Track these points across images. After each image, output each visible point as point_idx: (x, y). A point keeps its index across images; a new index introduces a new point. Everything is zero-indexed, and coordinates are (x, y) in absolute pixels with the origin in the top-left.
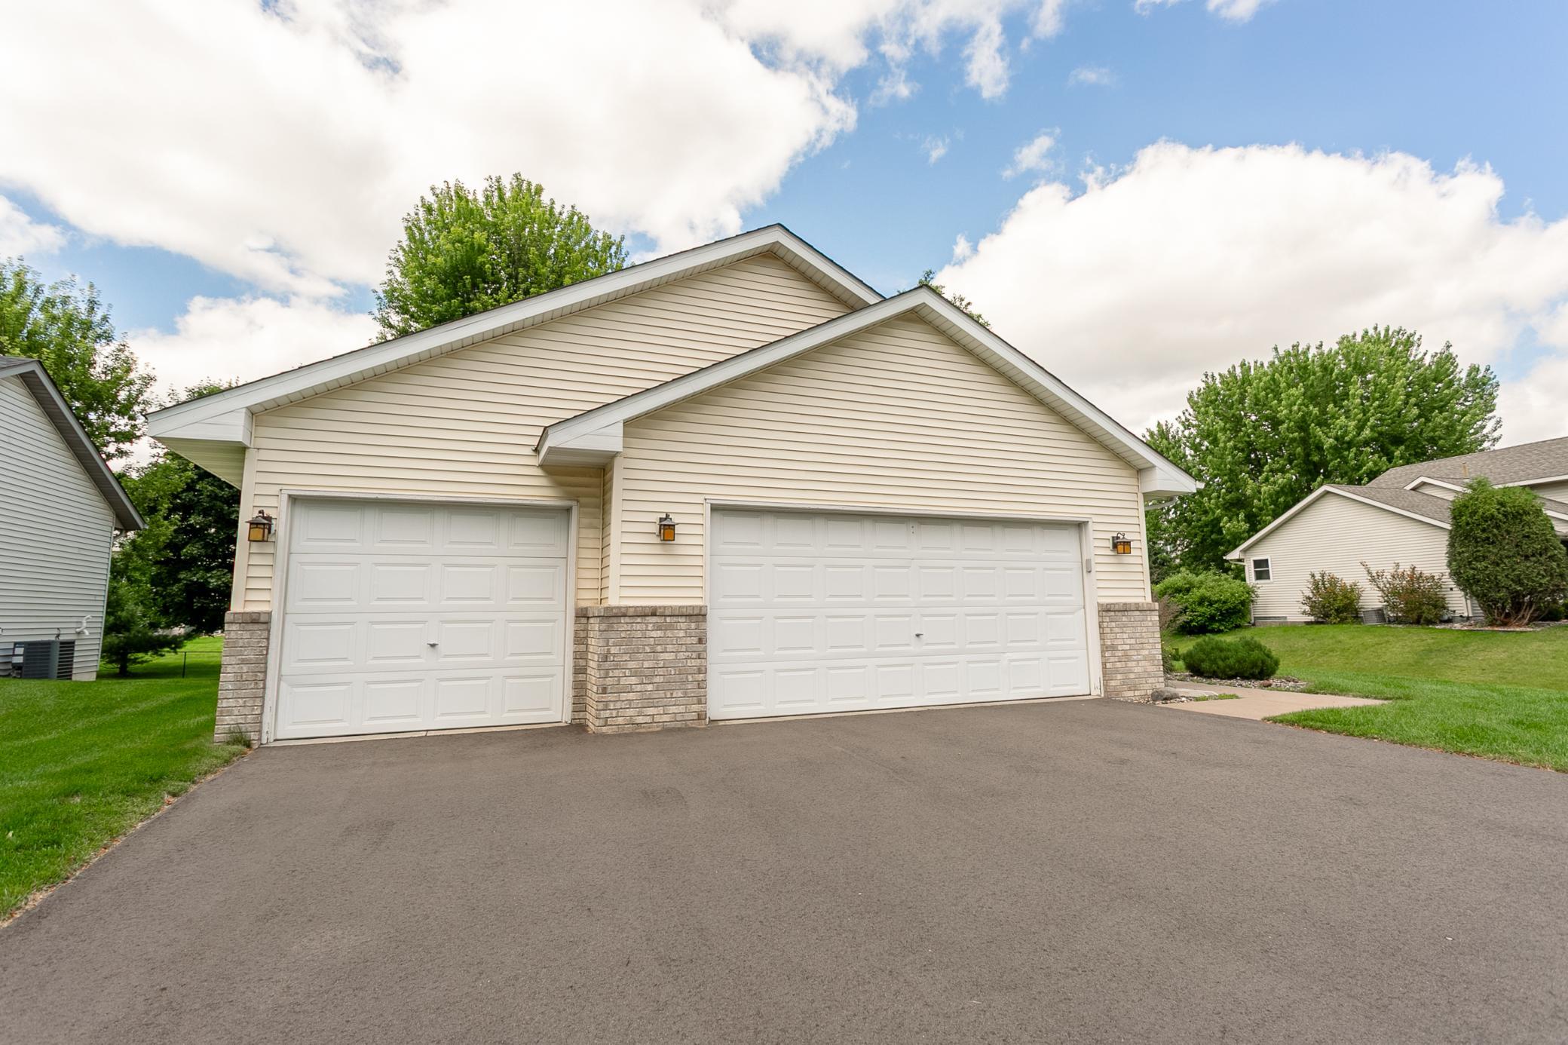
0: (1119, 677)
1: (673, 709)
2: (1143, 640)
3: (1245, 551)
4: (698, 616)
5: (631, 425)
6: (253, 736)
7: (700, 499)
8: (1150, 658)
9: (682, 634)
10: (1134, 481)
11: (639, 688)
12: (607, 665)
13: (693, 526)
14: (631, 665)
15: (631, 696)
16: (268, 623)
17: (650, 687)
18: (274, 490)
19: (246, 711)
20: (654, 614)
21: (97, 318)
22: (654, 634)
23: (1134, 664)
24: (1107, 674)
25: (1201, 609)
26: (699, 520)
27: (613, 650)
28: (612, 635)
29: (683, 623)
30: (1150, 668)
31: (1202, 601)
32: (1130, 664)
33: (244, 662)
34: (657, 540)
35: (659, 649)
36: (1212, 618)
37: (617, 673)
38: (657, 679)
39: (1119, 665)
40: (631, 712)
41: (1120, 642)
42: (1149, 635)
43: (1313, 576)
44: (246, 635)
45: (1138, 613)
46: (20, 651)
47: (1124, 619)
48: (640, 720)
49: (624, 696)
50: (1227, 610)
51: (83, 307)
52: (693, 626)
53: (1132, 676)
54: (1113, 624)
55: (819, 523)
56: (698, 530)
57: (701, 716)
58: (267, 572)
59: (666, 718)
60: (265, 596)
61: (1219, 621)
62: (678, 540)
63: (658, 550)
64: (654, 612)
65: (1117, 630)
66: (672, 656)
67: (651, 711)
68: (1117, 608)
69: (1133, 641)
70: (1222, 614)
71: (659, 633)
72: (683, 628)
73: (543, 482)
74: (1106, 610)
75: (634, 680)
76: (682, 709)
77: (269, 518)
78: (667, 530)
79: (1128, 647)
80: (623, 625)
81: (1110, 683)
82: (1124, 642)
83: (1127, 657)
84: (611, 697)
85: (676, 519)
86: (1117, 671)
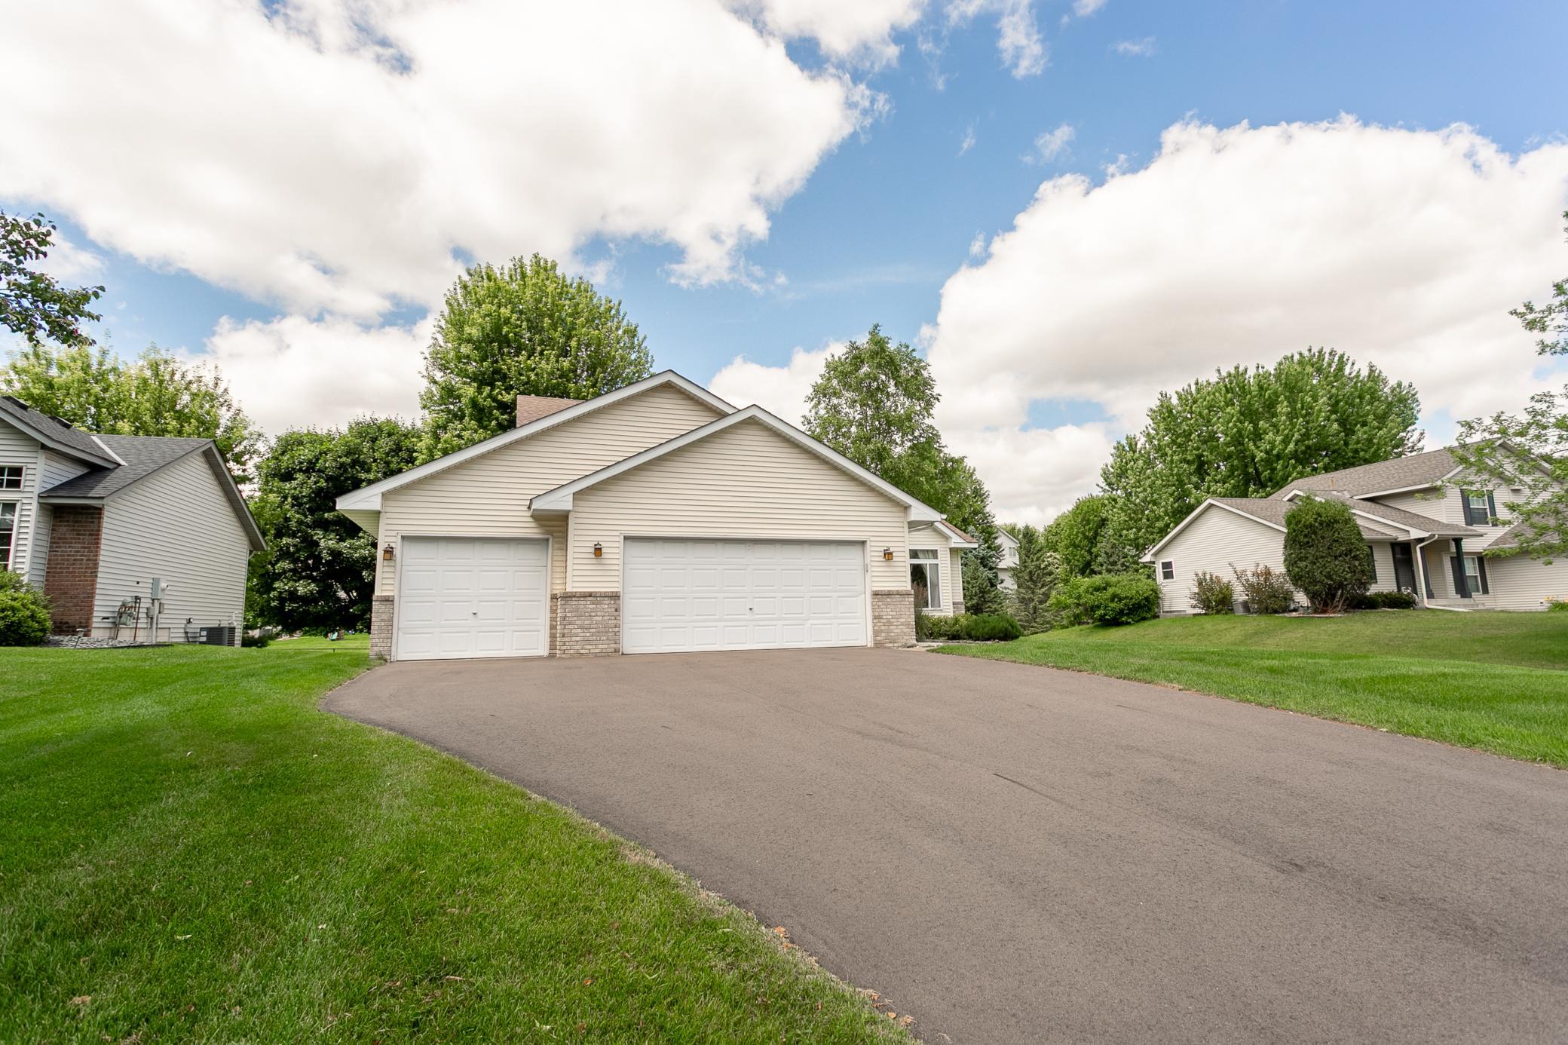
0: (883, 635)
1: (601, 646)
2: (902, 613)
3: (1155, 554)
4: (615, 597)
5: (577, 495)
6: (388, 657)
7: (617, 533)
8: (908, 625)
9: (606, 606)
10: (902, 514)
11: (582, 635)
12: (565, 623)
13: (614, 550)
14: (578, 622)
15: (578, 639)
16: (393, 601)
17: (588, 634)
18: (394, 533)
19: (384, 645)
20: (590, 596)
21: (220, 391)
22: (591, 606)
23: (894, 627)
24: (876, 633)
25: (1112, 605)
26: (617, 545)
27: (569, 615)
28: (567, 606)
29: (607, 601)
30: (906, 630)
31: (1114, 597)
32: (891, 627)
33: (382, 621)
34: (593, 556)
35: (593, 614)
36: (1121, 612)
37: (570, 627)
38: (592, 630)
39: (883, 628)
40: (578, 647)
41: (885, 613)
42: (906, 609)
43: (1197, 575)
44: (383, 607)
45: (899, 596)
46: (204, 633)
47: (889, 600)
48: (582, 651)
49: (574, 639)
50: (1133, 605)
51: (211, 385)
52: (612, 602)
53: (892, 634)
54: (880, 603)
55: (690, 545)
56: (617, 550)
57: (616, 651)
58: (392, 575)
59: (597, 651)
60: (391, 588)
61: (1127, 614)
62: (605, 556)
63: (594, 561)
64: (590, 595)
65: (882, 606)
66: (600, 618)
67: (589, 647)
68: (883, 593)
69: (894, 613)
70: (1129, 609)
71: (594, 606)
72: (607, 603)
73: (533, 525)
74: (876, 594)
75: (579, 630)
76: (606, 646)
77: (392, 548)
78: (598, 551)
79: (890, 617)
80: (574, 602)
81: (879, 638)
82: (888, 613)
83: (889, 623)
84: (567, 639)
85: (603, 544)
86: (882, 631)
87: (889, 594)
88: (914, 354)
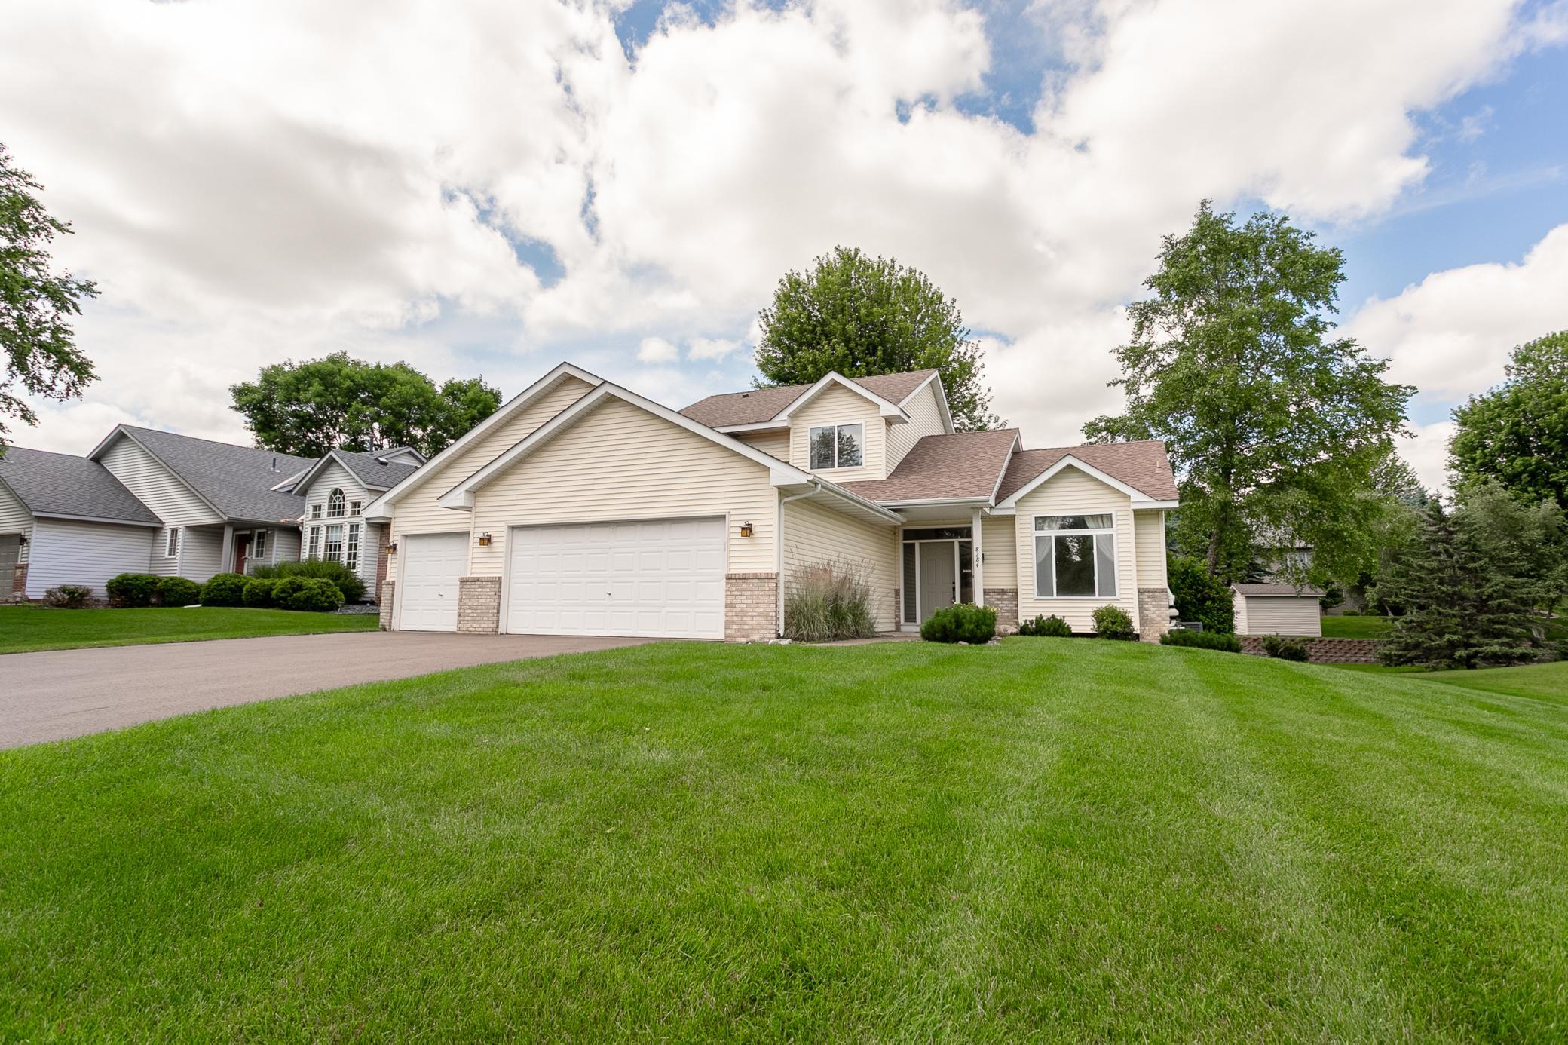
0: (735, 627)
1: (487, 628)
2: (760, 601)
4: (499, 581)
5: (478, 492)
6: (387, 627)
7: (502, 524)
8: (766, 615)
10: (767, 480)
11: (471, 615)
12: (461, 604)
13: (500, 538)
14: (470, 604)
15: (469, 618)
16: (393, 585)
17: (475, 615)
18: (400, 533)
19: (387, 615)
22: (478, 590)
23: (749, 618)
24: (728, 625)
26: (503, 534)
28: (463, 590)
29: (489, 585)
30: (763, 622)
32: (745, 618)
33: (388, 599)
35: (480, 597)
37: (464, 607)
38: (478, 611)
39: (735, 618)
40: (468, 625)
41: (738, 601)
42: (765, 597)
44: (387, 589)
45: (756, 581)
47: (744, 585)
48: (471, 629)
49: (467, 618)
52: (496, 586)
53: (746, 627)
54: (734, 589)
56: (502, 539)
57: (496, 632)
59: (480, 629)
62: (494, 545)
63: (487, 550)
64: (479, 580)
65: (736, 593)
66: (483, 601)
67: (475, 626)
68: (737, 577)
69: (749, 601)
71: (480, 590)
72: (490, 589)
74: (729, 578)
75: (470, 611)
76: (486, 626)
77: (398, 544)
78: (486, 541)
79: (745, 606)
80: (468, 586)
81: (729, 631)
82: (741, 602)
83: (743, 613)
84: (461, 618)
85: (493, 534)
86: (733, 623)
87: (745, 578)
88: (1285, 225)
